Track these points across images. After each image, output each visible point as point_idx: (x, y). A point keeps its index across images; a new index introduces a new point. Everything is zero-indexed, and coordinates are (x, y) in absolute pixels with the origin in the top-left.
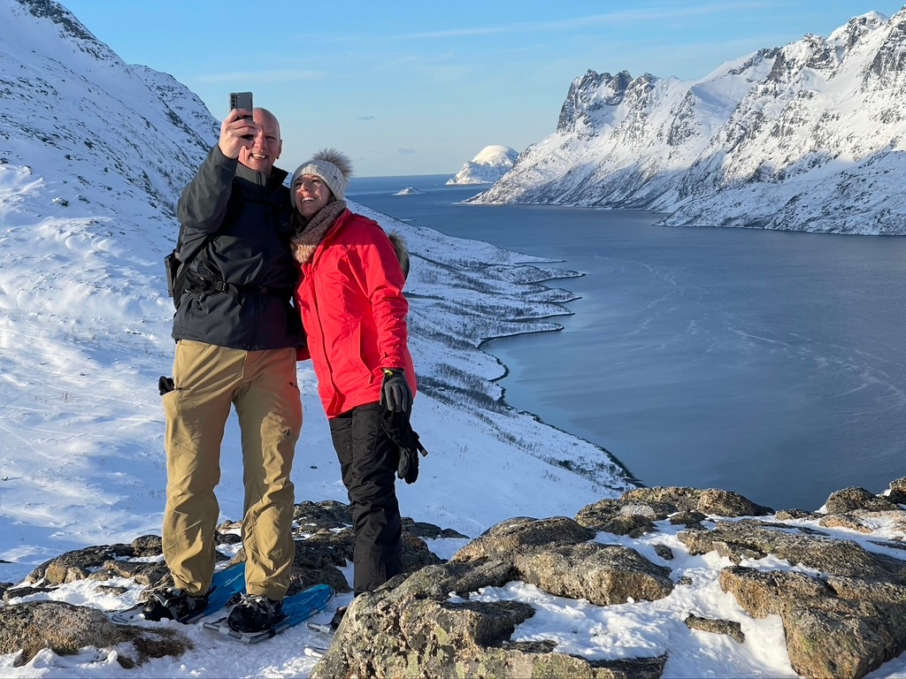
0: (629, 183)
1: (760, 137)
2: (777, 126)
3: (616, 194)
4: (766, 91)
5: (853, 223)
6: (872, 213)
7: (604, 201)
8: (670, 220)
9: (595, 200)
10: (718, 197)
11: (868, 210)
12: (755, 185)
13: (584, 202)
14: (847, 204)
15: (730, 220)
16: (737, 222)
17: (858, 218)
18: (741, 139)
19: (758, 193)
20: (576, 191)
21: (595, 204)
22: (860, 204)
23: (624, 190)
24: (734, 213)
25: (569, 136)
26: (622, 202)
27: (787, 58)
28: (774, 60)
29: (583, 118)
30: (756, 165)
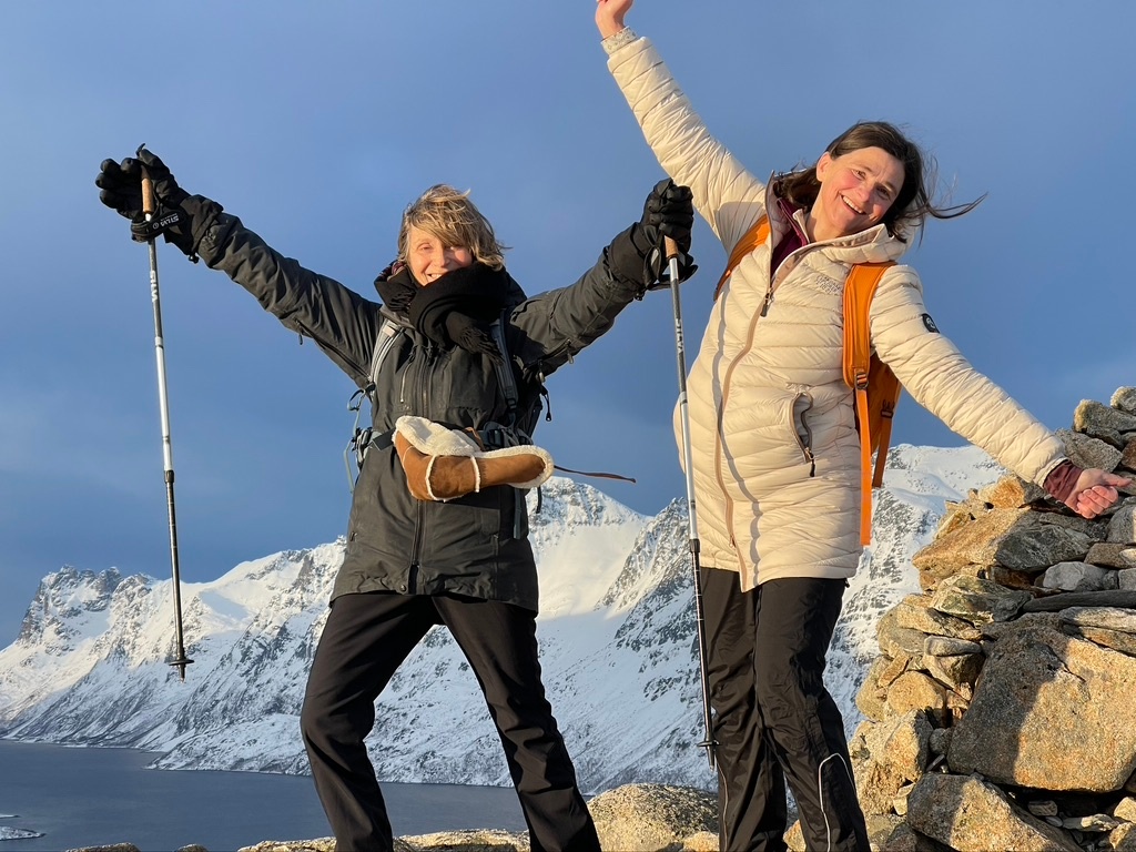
0: (112, 712)
1: (283, 658)
2: (303, 645)
3: (93, 726)
4: (291, 602)
5: (391, 768)
6: (414, 756)
7: (78, 736)
8: (164, 762)
9: (65, 734)
10: (228, 731)
11: (409, 752)
12: (275, 717)
13: (49, 738)
14: (385, 744)
15: (242, 760)
16: (252, 764)
17: (398, 761)
18: (260, 659)
19: (278, 727)
20: (39, 722)
21: (64, 739)
22: (399, 745)
23: (105, 721)
24: (248, 752)
25: (33, 649)
26: (102, 737)
27: (317, 564)
28: (300, 565)
29: (54, 626)
30: (275, 692)
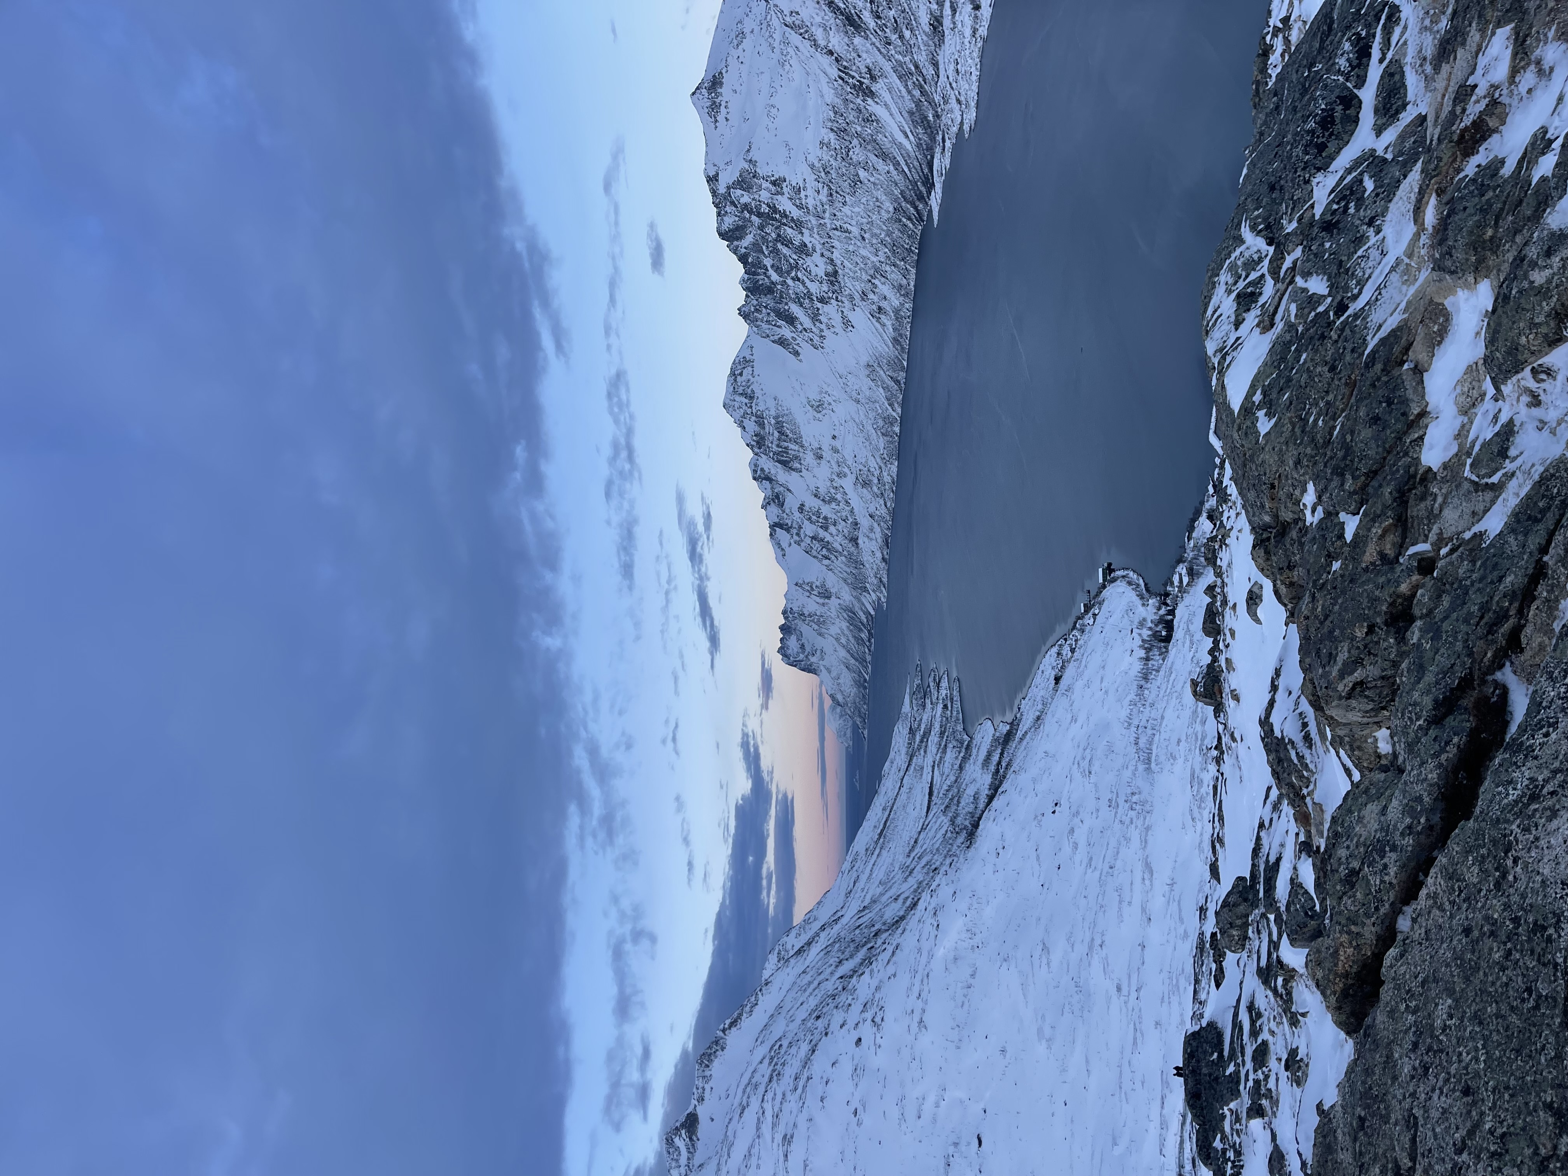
0: (855, 626)
1: (828, 538)
2: (821, 527)
3: (863, 636)
4: (798, 534)
5: (889, 478)
6: (882, 465)
7: (868, 643)
8: (882, 599)
9: (867, 650)
10: (867, 566)
11: (880, 468)
12: (860, 541)
13: (868, 658)
14: (876, 481)
15: (883, 559)
16: (885, 553)
17: (885, 474)
18: (828, 550)
19: (866, 539)
20: (860, 663)
21: (869, 650)
22: (877, 473)
23: (860, 630)
24: (879, 555)
26: (869, 631)
27: (777, 520)
28: (777, 529)
29: (810, 657)
30: (846, 541)
